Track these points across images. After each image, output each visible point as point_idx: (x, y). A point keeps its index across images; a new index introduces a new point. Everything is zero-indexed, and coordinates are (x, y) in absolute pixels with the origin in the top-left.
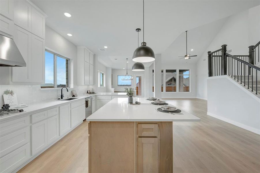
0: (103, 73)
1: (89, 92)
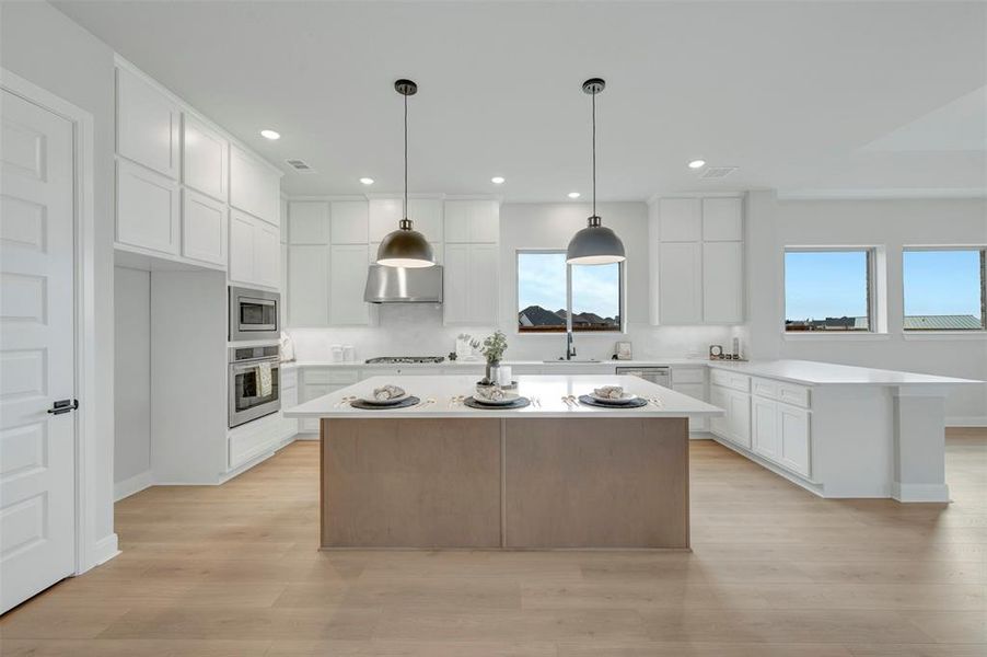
1: (716, 351)
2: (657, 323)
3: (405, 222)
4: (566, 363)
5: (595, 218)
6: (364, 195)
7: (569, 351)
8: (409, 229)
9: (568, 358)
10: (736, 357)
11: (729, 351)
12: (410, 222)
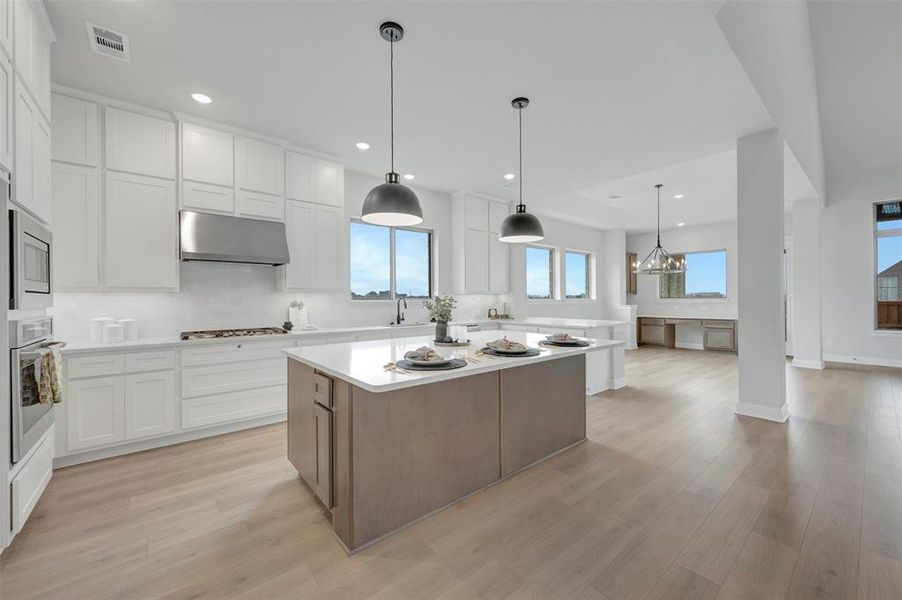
0: (587, 252)
1: (493, 313)
2: (463, 291)
3: (391, 175)
4: (397, 327)
5: (521, 206)
6: (171, 113)
7: (399, 317)
8: (396, 182)
9: (399, 323)
10: (506, 317)
11: (501, 312)
12: (396, 175)
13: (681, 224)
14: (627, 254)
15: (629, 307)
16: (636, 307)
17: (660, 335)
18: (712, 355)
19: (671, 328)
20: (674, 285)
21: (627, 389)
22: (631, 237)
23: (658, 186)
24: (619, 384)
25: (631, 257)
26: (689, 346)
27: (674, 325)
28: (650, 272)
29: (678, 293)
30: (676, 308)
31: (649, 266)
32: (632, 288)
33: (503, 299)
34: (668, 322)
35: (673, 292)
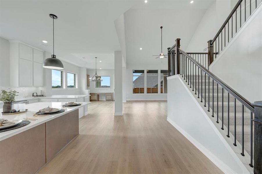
0: (75, 73)
1: (35, 94)
5: (54, 55)
10: (42, 96)
11: (39, 94)
13: (101, 69)
14: (87, 75)
15: (87, 90)
16: (89, 90)
17: (95, 97)
18: (107, 101)
19: (98, 96)
20: (98, 85)
21: (89, 114)
22: (88, 70)
23: (96, 58)
24: (86, 114)
25: (88, 76)
26: (102, 100)
27: (99, 95)
28: (94, 81)
29: (99, 86)
30: (99, 90)
31: (94, 79)
32: (88, 85)
33: (41, 89)
34: (98, 94)
35: (98, 86)
